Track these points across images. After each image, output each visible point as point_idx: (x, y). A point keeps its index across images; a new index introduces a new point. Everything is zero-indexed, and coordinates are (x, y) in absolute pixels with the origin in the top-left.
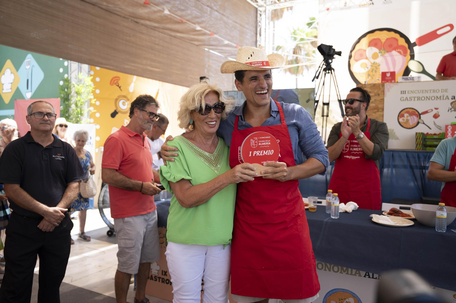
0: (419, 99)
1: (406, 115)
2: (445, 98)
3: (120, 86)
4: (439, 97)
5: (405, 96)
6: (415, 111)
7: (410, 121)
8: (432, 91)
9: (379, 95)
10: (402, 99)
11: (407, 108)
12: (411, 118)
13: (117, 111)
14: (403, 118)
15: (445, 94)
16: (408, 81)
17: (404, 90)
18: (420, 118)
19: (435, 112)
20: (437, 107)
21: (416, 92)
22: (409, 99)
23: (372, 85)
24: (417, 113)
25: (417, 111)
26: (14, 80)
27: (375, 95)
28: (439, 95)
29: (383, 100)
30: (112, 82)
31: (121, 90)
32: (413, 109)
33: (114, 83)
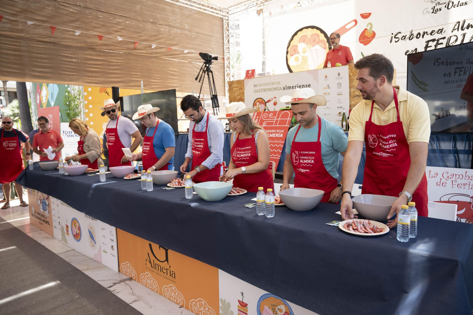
0: (265, 90)
1: (258, 104)
2: (279, 89)
3: (107, 92)
4: (276, 88)
5: (256, 88)
6: (263, 100)
7: (260, 109)
8: (271, 84)
9: (242, 88)
10: (255, 91)
11: (258, 98)
12: (261, 106)
14: (256, 106)
15: (279, 86)
16: (261, 76)
17: (256, 84)
18: (266, 106)
19: (274, 100)
20: (275, 96)
21: (263, 85)
22: (259, 91)
23: (238, 81)
24: (264, 102)
25: (264, 100)
26: (47, 93)
27: (240, 89)
28: (275, 86)
29: (244, 92)
30: (101, 90)
31: (109, 96)
32: (261, 98)
33: (103, 91)
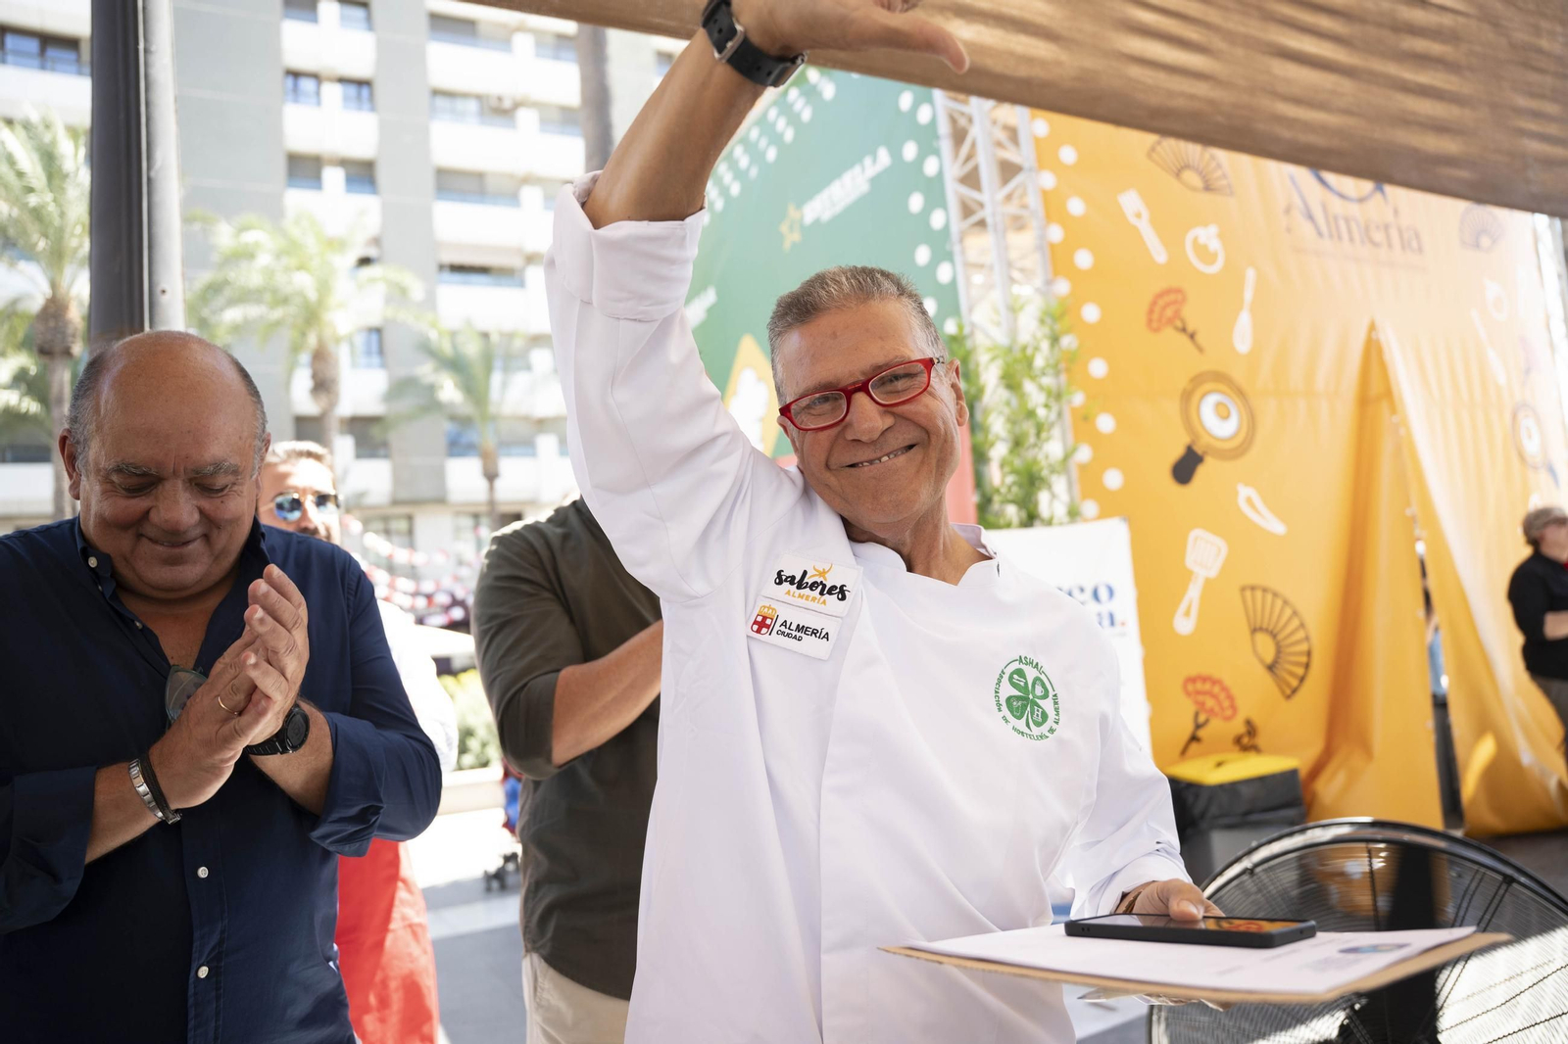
13: (1198, 449)
30: (1155, 316)
31: (1200, 349)
33: (1164, 320)
